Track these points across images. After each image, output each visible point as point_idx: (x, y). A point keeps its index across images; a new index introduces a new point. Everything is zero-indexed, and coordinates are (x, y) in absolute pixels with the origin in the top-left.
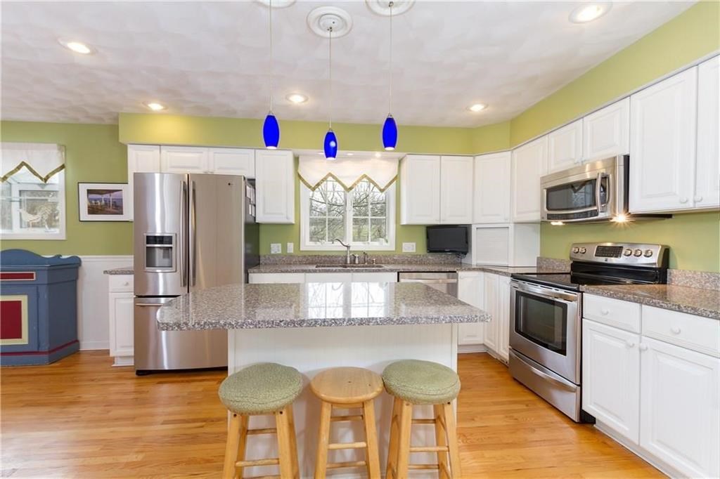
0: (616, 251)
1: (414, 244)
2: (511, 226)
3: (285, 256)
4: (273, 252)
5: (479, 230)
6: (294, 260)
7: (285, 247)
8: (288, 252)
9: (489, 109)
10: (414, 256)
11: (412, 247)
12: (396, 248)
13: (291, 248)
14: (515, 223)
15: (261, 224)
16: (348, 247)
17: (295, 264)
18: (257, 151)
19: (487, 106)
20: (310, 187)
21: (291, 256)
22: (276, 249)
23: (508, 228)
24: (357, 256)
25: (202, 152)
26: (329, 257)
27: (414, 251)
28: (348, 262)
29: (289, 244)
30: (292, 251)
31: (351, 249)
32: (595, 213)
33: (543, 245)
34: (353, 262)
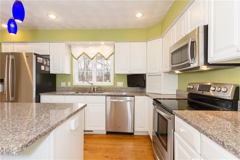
0: (208, 88)
1: (122, 83)
3: (67, 87)
4: (62, 86)
6: (70, 89)
7: (67, 84)
8: (68, 86)
10: (122, 88)
12: (114, 85)
13: (69, 84)
15: (57, 74)
16: (92, 84)
17: (71, 91)
18: (50, 43)
20: (75, 58)
21: (69, 88)
22: (63, 84)
23: (161, 75)
24: (96, 88)
25: (29, 45)
26: (84, 88)
27: (122, 86)
28: (92, 90)
29: (68, 83)
30: (70, 86)
31: (93, 85)
32: (189, 65)
34: (94, 90)
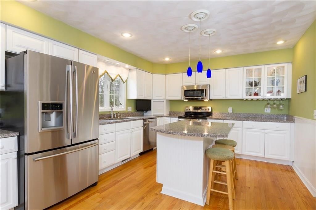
0: (200, 108)
1: (131, 107)
2: (165, 101)
5: (155, 102)
9: (170, 60)
10: (132, 113)
11: (130, 109)
12: (126, 110)
14: (166, 100)
16: (112, 109)
18: (80, 50)
19: (170, 59)
23: (164, 101)
28: (112, 117)
33: (170, 108)
